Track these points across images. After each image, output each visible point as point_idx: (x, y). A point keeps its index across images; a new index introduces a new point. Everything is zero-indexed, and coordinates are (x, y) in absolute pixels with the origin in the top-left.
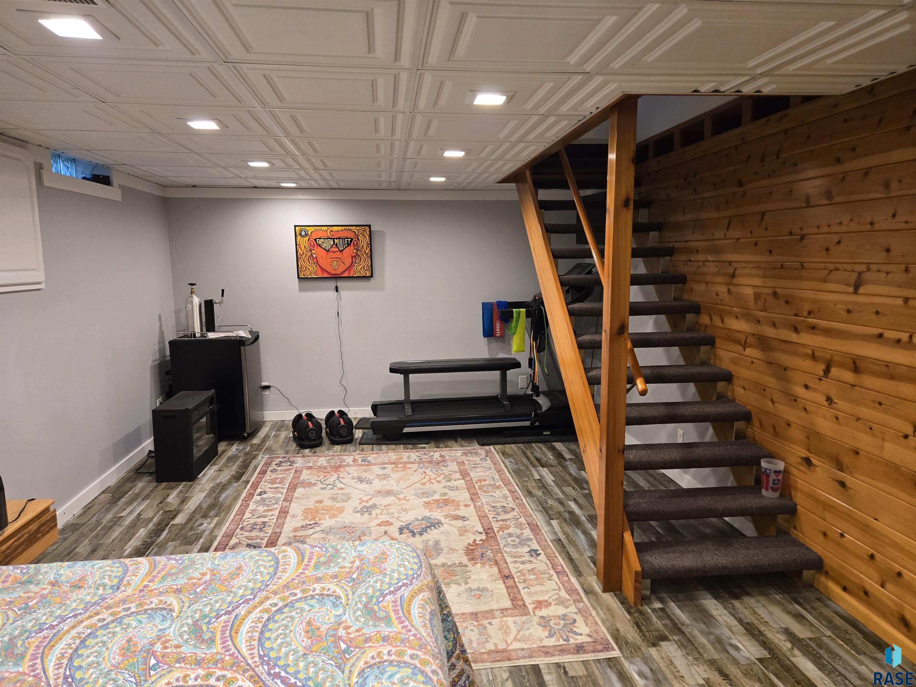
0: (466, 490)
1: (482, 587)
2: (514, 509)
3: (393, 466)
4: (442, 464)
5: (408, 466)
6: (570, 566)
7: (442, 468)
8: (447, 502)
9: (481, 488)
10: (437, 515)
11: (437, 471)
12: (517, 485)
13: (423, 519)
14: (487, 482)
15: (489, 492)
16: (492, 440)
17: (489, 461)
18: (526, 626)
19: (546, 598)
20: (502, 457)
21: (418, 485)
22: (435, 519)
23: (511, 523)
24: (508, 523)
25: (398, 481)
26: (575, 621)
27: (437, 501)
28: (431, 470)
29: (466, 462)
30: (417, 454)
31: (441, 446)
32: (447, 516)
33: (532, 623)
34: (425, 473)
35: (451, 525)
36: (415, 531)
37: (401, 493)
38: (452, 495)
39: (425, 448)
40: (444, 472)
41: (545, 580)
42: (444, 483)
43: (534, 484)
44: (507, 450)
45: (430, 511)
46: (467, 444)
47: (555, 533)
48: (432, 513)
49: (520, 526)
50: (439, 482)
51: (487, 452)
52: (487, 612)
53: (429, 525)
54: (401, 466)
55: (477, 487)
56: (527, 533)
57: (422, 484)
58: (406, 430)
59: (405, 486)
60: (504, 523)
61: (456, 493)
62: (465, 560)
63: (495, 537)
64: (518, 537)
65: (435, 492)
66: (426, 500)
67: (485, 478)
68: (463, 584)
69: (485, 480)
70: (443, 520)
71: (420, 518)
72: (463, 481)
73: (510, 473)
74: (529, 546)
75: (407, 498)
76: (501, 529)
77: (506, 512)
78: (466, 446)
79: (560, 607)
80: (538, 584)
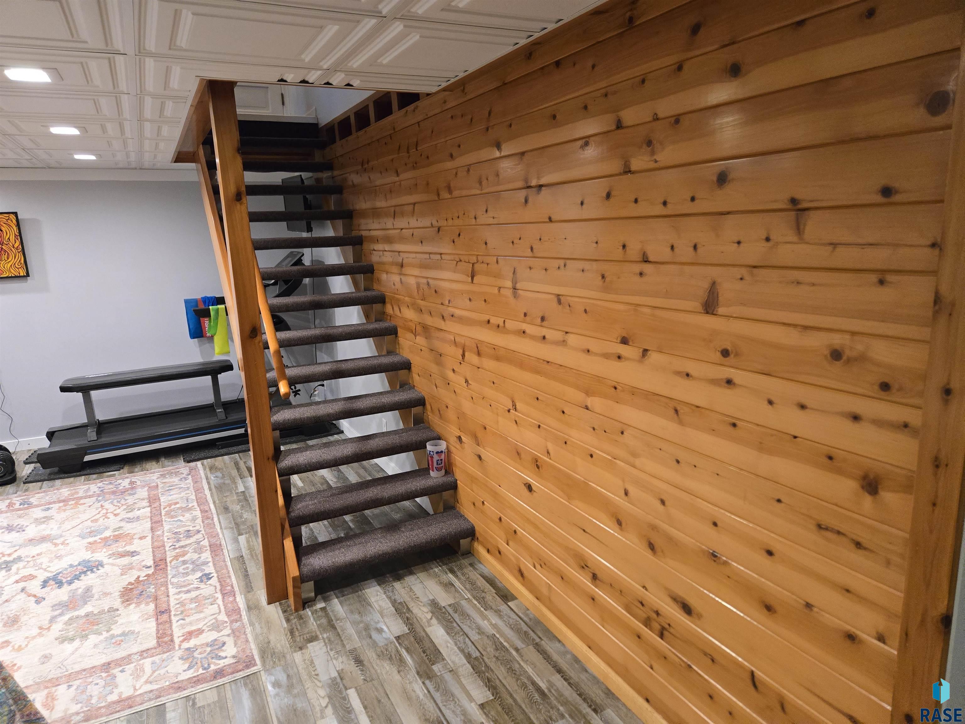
0: (149, 519)
1: (127, 630)
2: (199, 532)
3: (61, 504)
4: (130, 492)
5: (82, 501)
6: (243, 583)
7: (126, 498)
8: (117, 538)
9: (168, 514)
10: (101, 555)
11: (118, 502)
12: (214, 503)
13: (79, 564)
14: (178, 506)
15: (176, 517)
16: (202, 454)
17: (190, 480)
18: (165, 663)
19: (200, 626)
20: (208, 472)
21: (89, 523)
22: (96, 561)
23: (190, 549)
24: (186, 549)
25: (63, 522)
26: (224, 644)
27: (106, 539)
28: (112, 503)
29: (160, 486)
30: (99, 485)
31: (136, 470)
32: (111, 556)
33: (174, 658)
34: (102, 506)
35: (113, 565)
36: (64, 580)
37: (61, 536)
38: (128, 528)
39: (114, 475)
40: (127, 501)
41: (206, 606)
42: (124, 515)
43: (235, 498)
44: (217, 464)
45: (92, 553)
46: (170, 463)
47: (240, 550)
48: (93, 555)
49: (199, 550)
50: (116, 515)
51: (191, 469)
52: (123, 659)
53: (85, 569)
54: (73, 502)
55: (163, 513)
56: (207, 555)
57: (92, 521)
58: (87, 458)
59: (69, 527)
60: (183, 549)
61: (134, 525)
62: (117, 603)
63: (165, 569)
64: (193, 563)
65: (107, 528)
66: (91, 540)
67: (178, 500)
68: (104, 633)
69: (176, 503)
70: (106, 561)
71: (76, 563)
72: (148, 509)
73: (210, 489)
74: (203, 570)
75: (67, 542)
76: (176, 557)
77: (189, 537)
78: (169, 466)
79: (213, 632)
80: (196, 613)
